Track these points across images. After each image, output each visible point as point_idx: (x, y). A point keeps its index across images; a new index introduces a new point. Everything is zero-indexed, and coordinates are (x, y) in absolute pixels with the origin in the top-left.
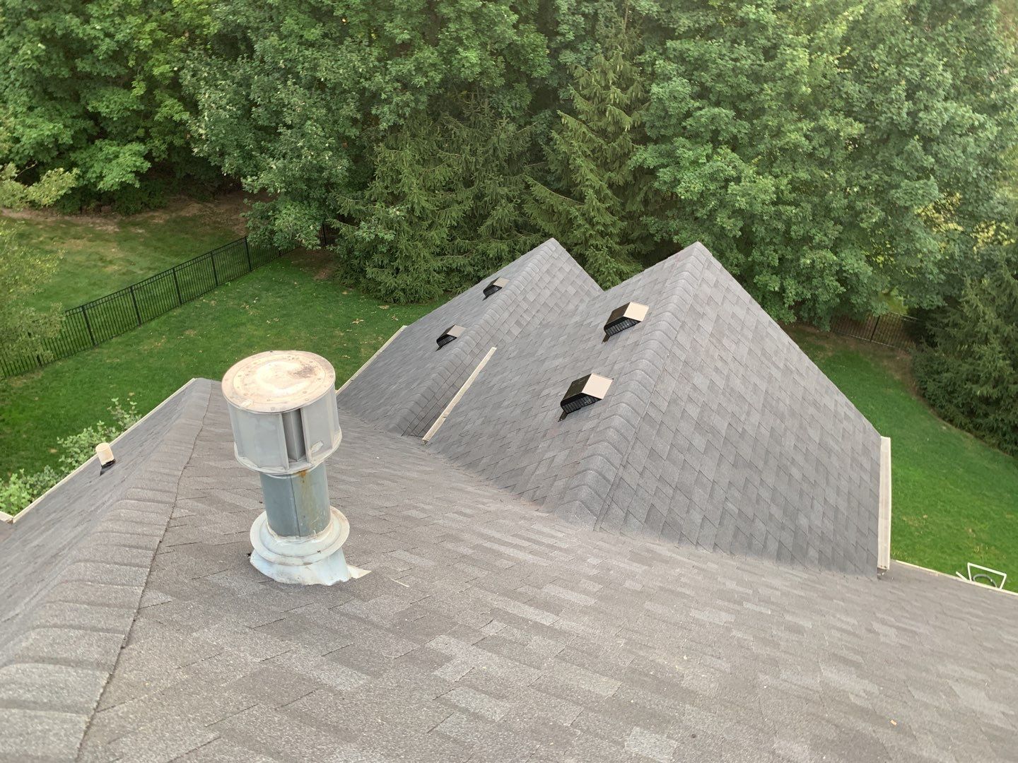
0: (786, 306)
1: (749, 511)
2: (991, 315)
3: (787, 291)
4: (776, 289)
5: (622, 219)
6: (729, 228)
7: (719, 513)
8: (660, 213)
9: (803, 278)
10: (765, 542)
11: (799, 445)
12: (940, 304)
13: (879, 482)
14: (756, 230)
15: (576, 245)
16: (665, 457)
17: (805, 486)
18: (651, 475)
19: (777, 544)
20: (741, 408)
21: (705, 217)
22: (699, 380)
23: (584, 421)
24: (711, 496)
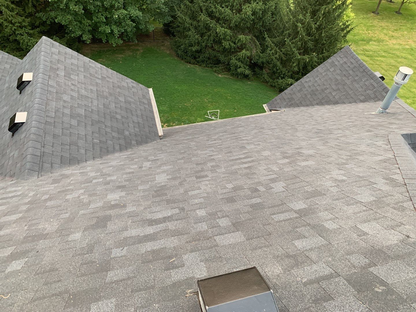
0: (116, 37)
1: (104, 139)
2: (188, 19)
3: (114, 31)
4: (109, 31)
5: (26, 17)
6: (77, 10)
7: (91, 145)
8: (44, 10)
9: (118, 24)
10: (114, 147)
11: (117, 106)
12: (171, 20)
13: (152, 106)
14: (90, 8)
15: (10, 35)
16: (61, 135)
17: (124, 120)
18: (57, 145)
19: (119, 145)
20: (88, 101)
21: (65, 8)
22: (66, 97)
23: (21, 134)
24: (86, 141)
